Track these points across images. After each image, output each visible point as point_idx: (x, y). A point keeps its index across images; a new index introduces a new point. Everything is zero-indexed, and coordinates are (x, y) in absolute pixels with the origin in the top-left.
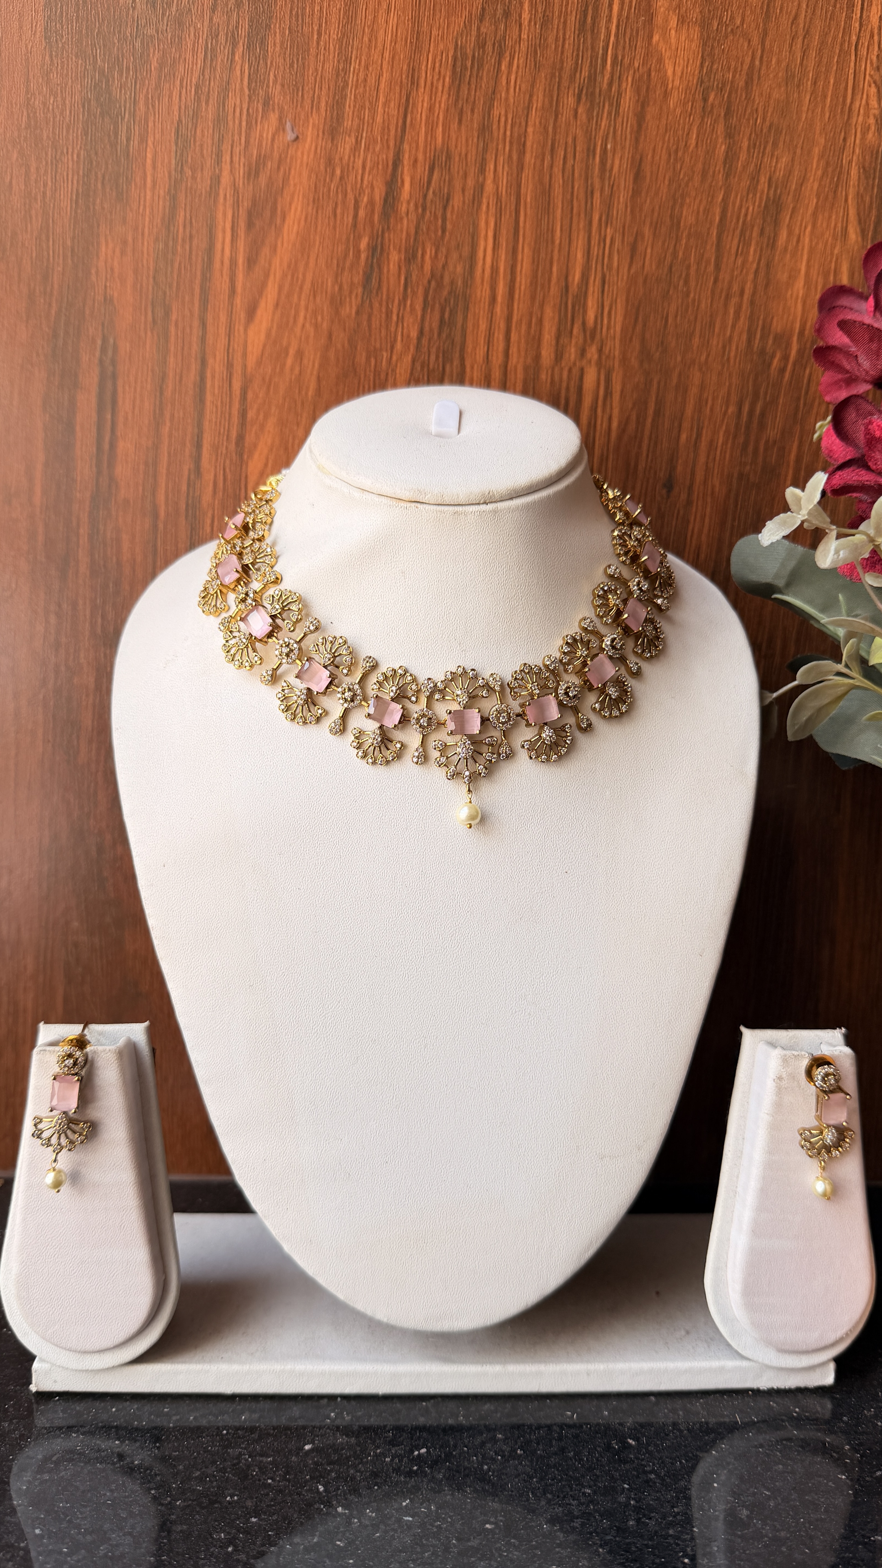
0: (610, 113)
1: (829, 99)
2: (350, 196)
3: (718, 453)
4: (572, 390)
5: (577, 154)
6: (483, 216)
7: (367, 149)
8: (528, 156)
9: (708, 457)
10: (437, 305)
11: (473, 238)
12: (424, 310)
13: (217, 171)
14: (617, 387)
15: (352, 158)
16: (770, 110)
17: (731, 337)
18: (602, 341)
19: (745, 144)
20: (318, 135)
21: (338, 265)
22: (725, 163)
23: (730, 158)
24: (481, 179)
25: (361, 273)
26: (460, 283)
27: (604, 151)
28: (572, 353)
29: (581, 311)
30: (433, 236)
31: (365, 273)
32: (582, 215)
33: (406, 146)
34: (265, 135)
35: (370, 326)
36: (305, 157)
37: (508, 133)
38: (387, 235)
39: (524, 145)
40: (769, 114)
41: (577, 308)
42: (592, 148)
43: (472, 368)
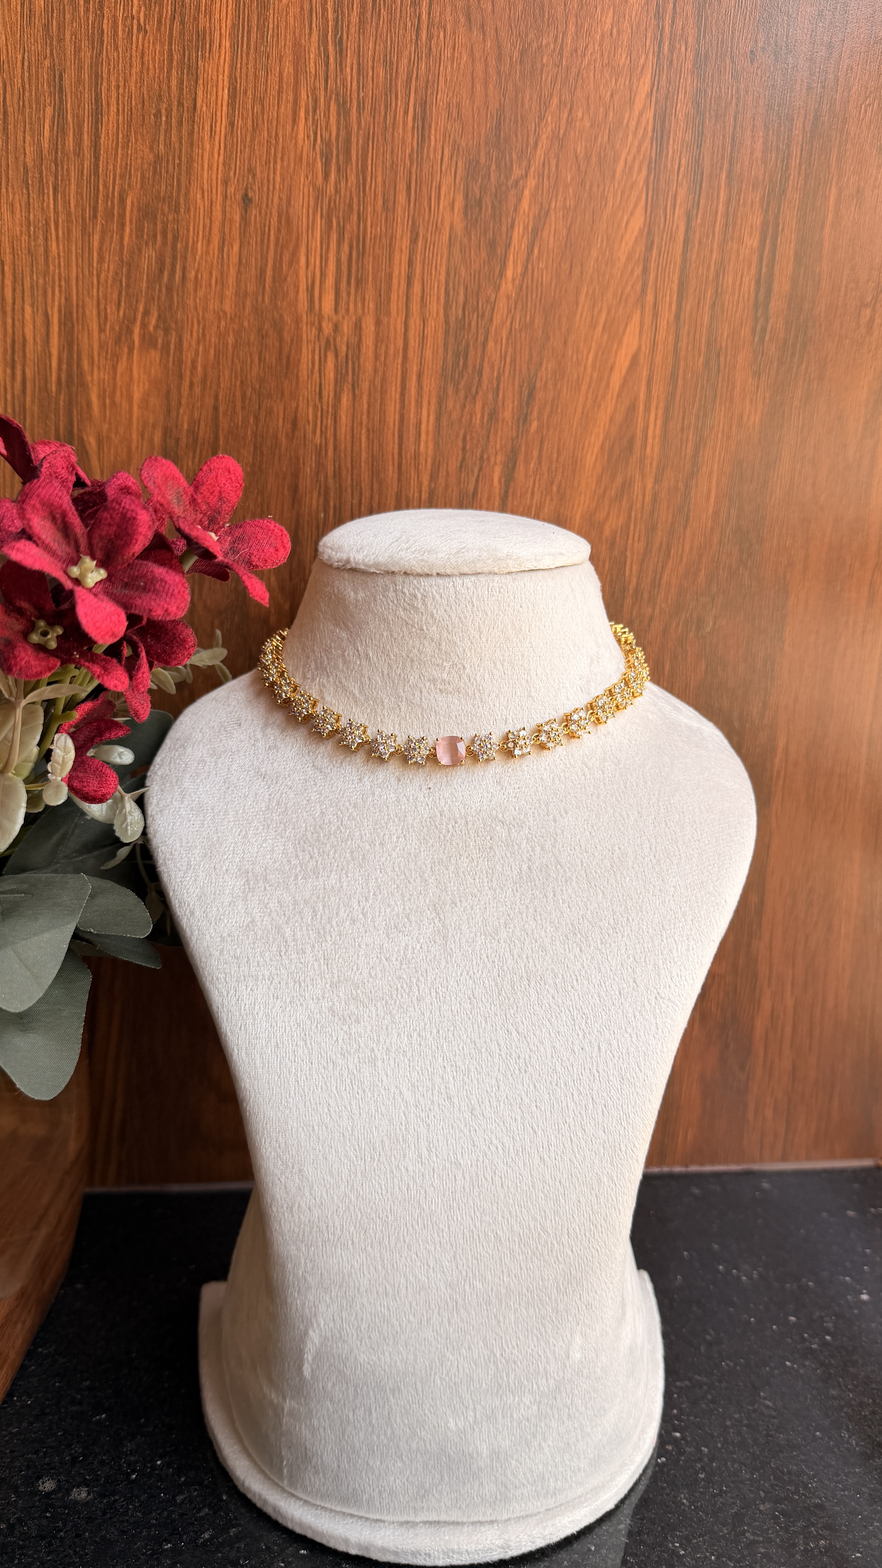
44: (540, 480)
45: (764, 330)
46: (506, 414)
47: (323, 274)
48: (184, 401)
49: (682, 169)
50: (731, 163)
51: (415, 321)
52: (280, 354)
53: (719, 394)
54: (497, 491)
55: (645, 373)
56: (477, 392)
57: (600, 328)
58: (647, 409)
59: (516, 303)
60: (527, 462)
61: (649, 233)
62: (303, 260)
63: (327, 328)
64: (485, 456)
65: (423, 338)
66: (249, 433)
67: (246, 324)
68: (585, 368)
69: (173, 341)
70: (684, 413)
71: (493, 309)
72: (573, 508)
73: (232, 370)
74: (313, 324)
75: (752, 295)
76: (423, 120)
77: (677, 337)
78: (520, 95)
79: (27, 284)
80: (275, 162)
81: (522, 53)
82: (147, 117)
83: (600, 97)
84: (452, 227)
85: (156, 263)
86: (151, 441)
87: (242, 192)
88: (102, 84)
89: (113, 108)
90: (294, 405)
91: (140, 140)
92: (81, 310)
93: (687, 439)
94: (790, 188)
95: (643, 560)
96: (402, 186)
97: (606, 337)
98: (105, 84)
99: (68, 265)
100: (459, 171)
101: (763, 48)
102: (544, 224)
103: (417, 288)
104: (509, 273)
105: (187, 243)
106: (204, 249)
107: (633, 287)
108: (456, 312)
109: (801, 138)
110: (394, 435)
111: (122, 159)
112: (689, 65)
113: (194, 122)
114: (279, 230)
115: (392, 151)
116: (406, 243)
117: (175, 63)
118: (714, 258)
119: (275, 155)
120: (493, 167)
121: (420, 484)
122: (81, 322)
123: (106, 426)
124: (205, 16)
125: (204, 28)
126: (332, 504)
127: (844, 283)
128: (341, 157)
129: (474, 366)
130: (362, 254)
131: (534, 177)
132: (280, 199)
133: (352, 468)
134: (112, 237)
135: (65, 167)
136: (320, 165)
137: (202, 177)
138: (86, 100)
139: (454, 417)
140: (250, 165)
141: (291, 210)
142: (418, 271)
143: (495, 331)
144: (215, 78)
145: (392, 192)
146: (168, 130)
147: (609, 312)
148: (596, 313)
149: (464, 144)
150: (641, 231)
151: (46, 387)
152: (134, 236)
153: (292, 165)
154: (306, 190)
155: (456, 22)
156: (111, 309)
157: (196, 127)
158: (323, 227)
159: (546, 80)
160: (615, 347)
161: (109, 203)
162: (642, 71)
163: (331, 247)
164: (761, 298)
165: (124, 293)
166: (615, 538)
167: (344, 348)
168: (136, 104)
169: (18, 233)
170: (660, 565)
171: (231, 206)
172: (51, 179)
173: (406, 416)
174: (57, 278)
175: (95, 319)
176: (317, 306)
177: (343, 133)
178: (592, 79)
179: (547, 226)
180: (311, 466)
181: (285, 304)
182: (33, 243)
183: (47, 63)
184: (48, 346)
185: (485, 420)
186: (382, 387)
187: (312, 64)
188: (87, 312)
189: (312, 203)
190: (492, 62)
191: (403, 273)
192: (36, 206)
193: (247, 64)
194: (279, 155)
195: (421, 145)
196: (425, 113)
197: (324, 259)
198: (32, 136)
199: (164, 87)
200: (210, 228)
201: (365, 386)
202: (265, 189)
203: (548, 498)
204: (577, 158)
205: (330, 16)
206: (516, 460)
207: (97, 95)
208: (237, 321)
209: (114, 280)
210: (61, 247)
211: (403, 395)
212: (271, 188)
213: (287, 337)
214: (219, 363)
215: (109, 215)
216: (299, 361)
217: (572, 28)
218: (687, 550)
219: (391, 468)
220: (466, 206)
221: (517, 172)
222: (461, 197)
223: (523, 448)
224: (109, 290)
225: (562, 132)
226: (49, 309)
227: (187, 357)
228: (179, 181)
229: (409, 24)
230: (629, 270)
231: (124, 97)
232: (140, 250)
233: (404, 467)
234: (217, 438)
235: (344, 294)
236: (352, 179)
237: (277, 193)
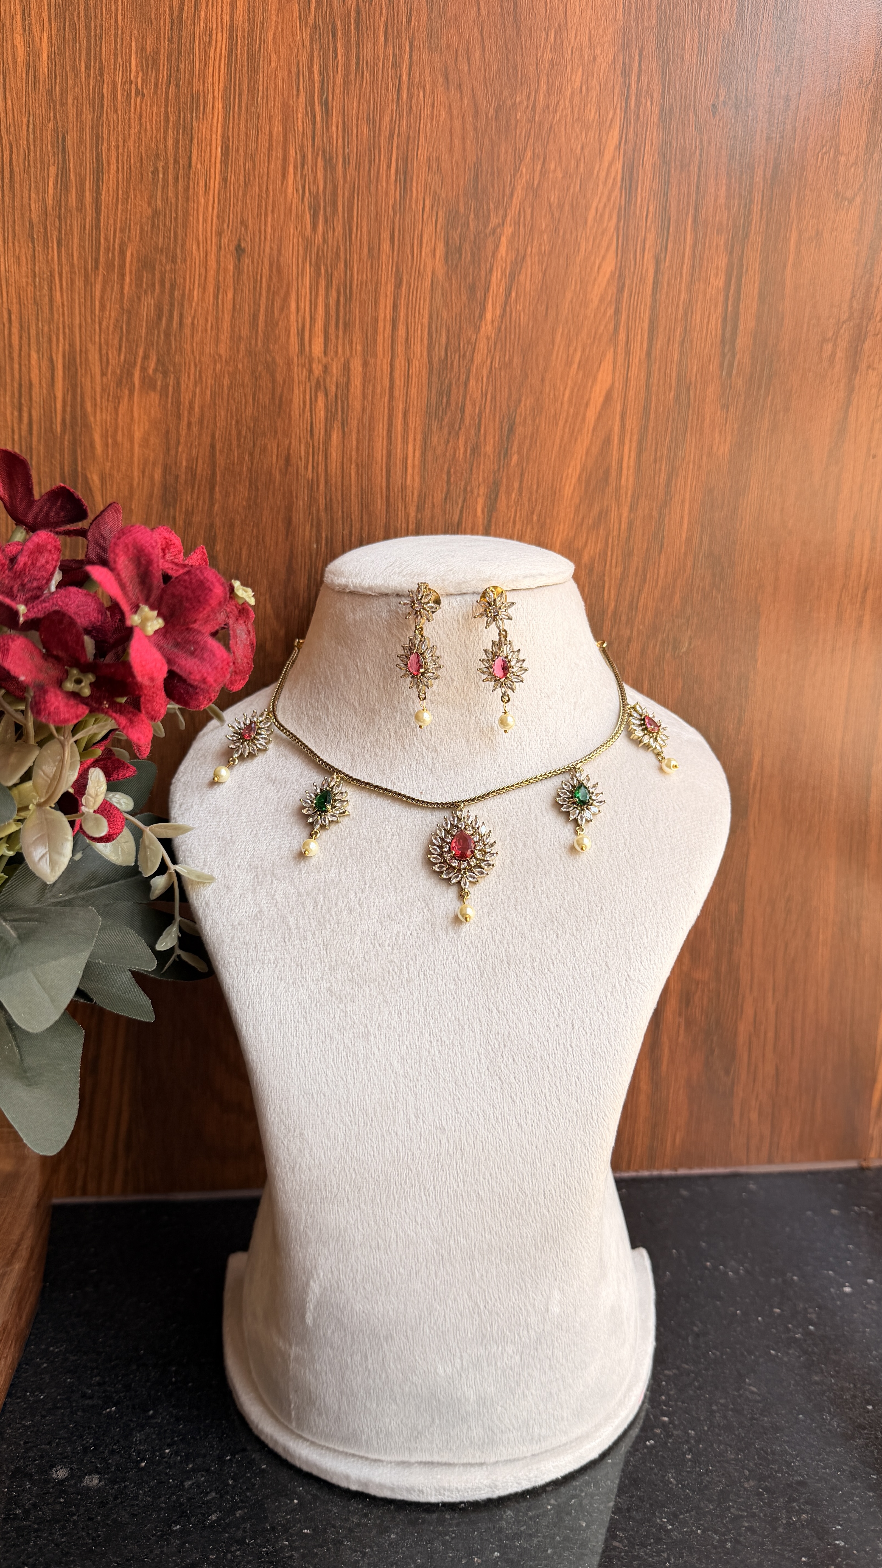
44: (521, 510)
45: (731, 365)
46: (488, 448)
47: (313, 319)
48: (182, 440)
49: (650, 216)
50: (696, 209)
51: (400, 362)
52: (273, 394)
53: (689, 426)
54: (481, 520)
55: (619, 409)
56: (460, 428)
57: (575, 366)
58: (622, 442)
59: (495, 344)
60: (508, 494)
61: (620, 276)
62: (293, 304)
63: (317, 369)
64: (469, 488)
65: (408, 377)
66: (245, 469)
67: (240, 366)
68: (562, 404)
69: (171, 383)
70: (657, 444)
71: (474, 349)
72: (553, 536)
73: (228, 410)
74: (304, 366)
75: (720, 332)
76: (405, 173)
77: (649, 374)
78: (496, 150)
79: (33, 332)
80: (266, 215)
81: (497, 110)
82: (145, 174)
83: (572, 150)
84: (433, 273)
85: (155, 310)
86: (152, 478)
87: (235, 243)
88: (102, 145)
89: (113, 167)
90: (287, 442)
91: (138, 196)
92: (83, 355)
93: (660, 469)
94: (753, 232)
95: (621, 585)
96: (386, 235)
97: (581, 374)
98: (105, 145)
99: (72, 314)
100: (440, 220)
101: (724, 102)
102: (521, 268)
103: (401, 331)
104: (489, 316)
105: (184, 291)
106: (200, 296)
107: (605, 326)
108: (439, 353)
109: (762, 185)
110: (382, 470)
111: (122, 214)
112: (655, 118)
113: (189, 178)
114: (270, 278)
115: (376, 202)
116: (390, 288)
117: (171, 124)
118: (682, 298)
119: (266, 208)
120: (472, 216)
121: (407, 515)
122: (84, 366)
123: (109, 464)
124: (199, 80)
125: (198, 91)
126: (324, 535)
127: (806, 319)
128: (328, 209)
129: (457, 404)
130: (349, 299)
131: (511, 225)
132: (271, 249)
133: (343, 501)
134: (113, 287)
135: (69, 222)
136: (308, 216)
137: (198, 230)
138: (88, 159)
139: (439, 451)
140: (242, 217)
141: (282, 259)
142: (402, 314)
143: (476, 370)
144: (208, 137)
145: (377, 240)
146: (165, 187)
147: (583, 351)
148: (571, 351)
149: (443, 195)
150: (612, 274)
151: (51, 428)
152: (134, 285)
153: (282, 217)
154: (295, 240)
155: (434, 82)
156: (112, 354)
157: (191, 183)
158: (312, 274)
159: (520, 135)
160: (590, 384)
161: (110, 255)
162: (610, 125)
163: (320, 292)
164: (728, 335)
165: (124, 339)
166: (594, 563)
167: (334, 388)
168: (135, 163)
169: (24, 284)
170: (637, 589)
171: (225, 257)
172: (55, 233)
173: (393, 452)
174: (61, 326)
175: (97, 363)
176: (307, 349)
177: (329, 187)
178: (563, 133)
179: (523, 270)
180: (304, 499)
181: (277, 347)
182: (38, 293)
183: (51, 125)
184: (53, 390)
185: (468, 454)
186: (370, 424)
187: (300, 123)
188: (90, 357)
189: (301, 252)
190: (469, 119)
191: (388, 317)
192: (41, 258)
193: (239, 124)
194: (270, 208)
195: (403, 197)
196: (407, 168)
197: (313, 305)
198: (38, 193)
199: (161, 146)
200: (206, 277)
201: (354, 423)
202: (257, 239)
203: (529, 527)
204: (550, 207)
205: (316, 78)
206: (498, 491)
207: (97, 155)
208: (231, 364)
209: (115, 326)
210: (65, 297)
211: (389, 431)
212: (263, 238)
213: (279, 378)
214: (215, 404)
215: (110, 266)
216: (291, 401)
217: (543, 87)
218: (662, 575)
219: (379, 501)
220: (447, 253)
221: (494, 220)
222: (442, 244)
223: (504, 480)
224: (111, 336)
225: (536, 183)
226: (54, 355)
227: (184, 398)
228: (176, 233)
229: (391, 85)
230: (602, 310)
231: (123, 156)
232: (139, 298)
233: (391, 500)
234: (214, 474)
235: (332, 337)
236: (339, 229)
237: (268, 244)
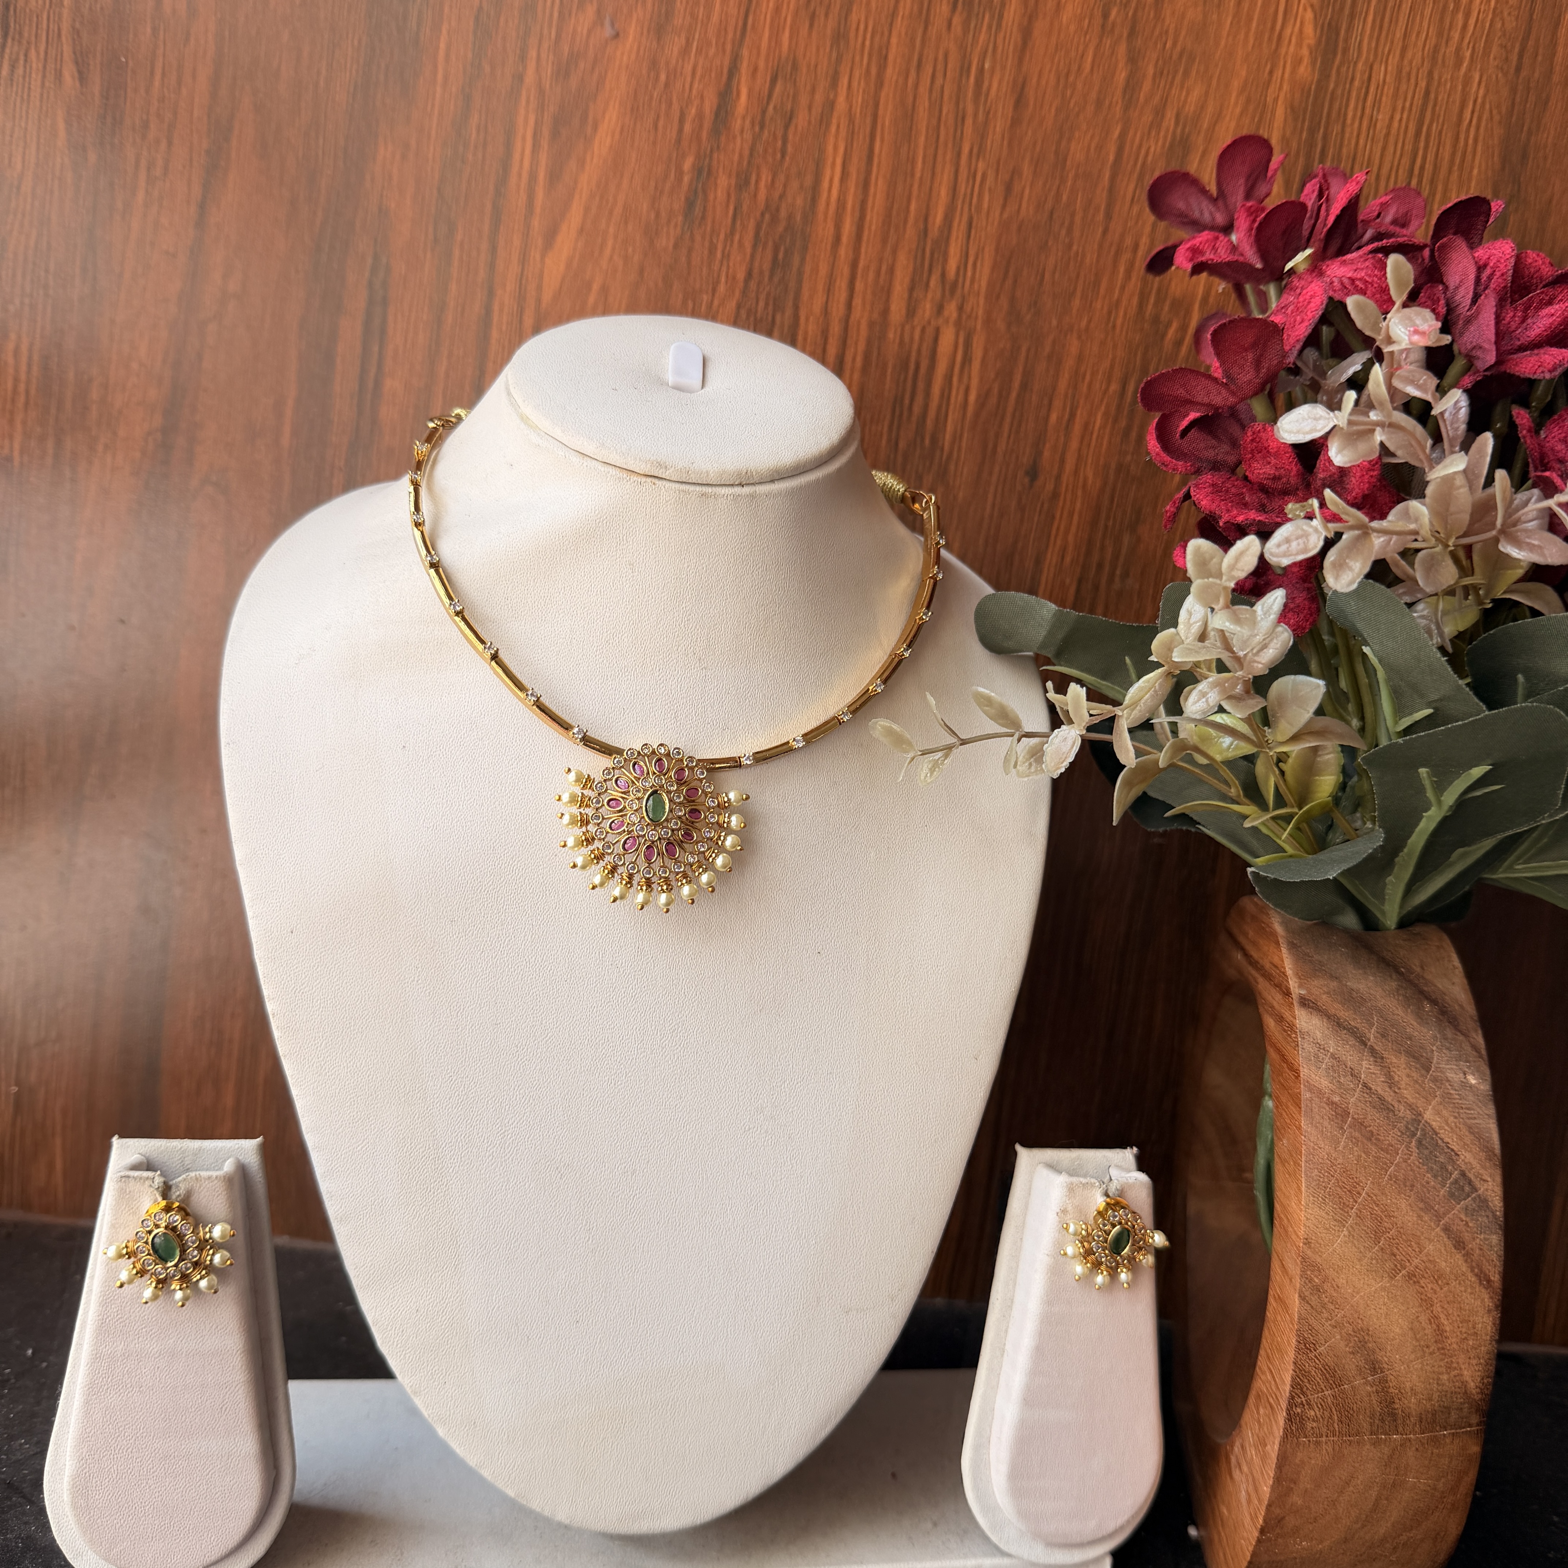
0: (990, 27)
1: (1254, 24)
2: (676, 106)
3: (1095, 436)
4: (925, 352)
5: (948, 73)
6: (831, 140)
7: (699, 51)
8: (889, 71)
9: (1081, 442)
10: (770, 244)
11: (818, 165)
12: (755, 246)
13: (521, 69)
14: (978, 353)
15: (680, 61)
16: (1183, 33)
17: (1118, 301)
18: (963, 297)
19: (1151, 71)
20: (642, 33)
21: (656, 188)
22: (1125, 92)
23: (1131, 87)
24: (832, 96)
25: (683, 199)
26: (798, 218)
27: (981, 70)
28: (927, 309)
29: (941, 259)
30: (770, 160)
31: (687, 199)
32: (950, 145)
33: (745, 52)
34: (579, 30)
35: (689, 263)
36: (625, 58)
37: (868, 43)
38: (715, 155)
39: (886, 57)
40: (1181, 38)
41: (936, 256)
42: (966, 66)
43: (807, 319)
44: (684, 90)
45: (374, 271)
46: (726, 183)
47: (949, 378)
51: (838, 310)
52: (1015, 281)
53: (435, 191)
54: (743, 79)
55: (536, 223)
56: (763, 215)
57: (595, 287)
58: (533, 177)
60: (700, 116)
62: (972, 397)
63: (951, 309)
64: (757, 129)
65: (829, 290)
66: (1069, 183)
67: (1054, 322)
68: (616, 236)
69: (1150, 307)
70: (482, 167)
73: (1080, 265)
74: (969, 317)
75: (390, 317)
87: (1036, 484)
90: (1006, 214)
93: (478, 132)
97: (588, 275)
105: (1113, 426)
106: (1093, 417)
113: (1083, 567)
114: (998, 432)
129: (764, 248)
130: (898, 399)
132: (990, 474)
137: (1082, 504)
140: (1023, 514)
143: (734, 292)
146: (1115, 558)
157: (1081, 562)
158: (942, 435)
160: (576, 260)
164: (378, 312)
167: (932, 283)
171: (1052, 467)
176: (961, 340)
181: (1002, 344)
185: (754, 178)
186: (888, 230)
197: (946, 396)
201: (910, 234)
202: (1007, 486)
206: (714, 121)
208: (1065, 327)
212: (1000, 487)
213: (1004, 303)
214: (1096, 275)
216: (992, 271)
223: (704, 135)
228: (1112, 501)
233: (869, 120)
237: (994, 478)
